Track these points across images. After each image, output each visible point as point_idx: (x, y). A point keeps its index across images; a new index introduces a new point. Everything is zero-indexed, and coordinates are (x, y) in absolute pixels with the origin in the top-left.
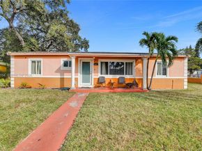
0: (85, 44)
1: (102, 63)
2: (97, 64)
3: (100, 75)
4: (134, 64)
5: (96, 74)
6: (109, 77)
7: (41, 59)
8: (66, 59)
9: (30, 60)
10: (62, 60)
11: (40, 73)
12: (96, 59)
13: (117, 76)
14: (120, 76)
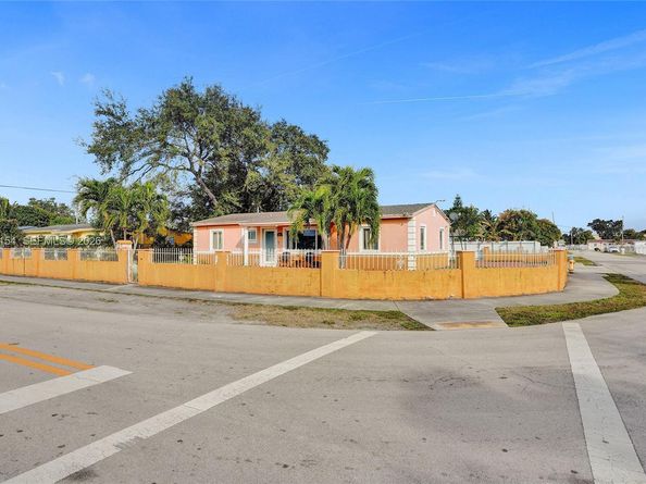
1: (288, 232)
2: (282, 235)
3: (285, 250)
5: (280, 250)
6: (296, 253)
7: (221, 230)
9: (211, 231)
11: (222, 248)
12: (280, 228)
13: (305, 252)
14: (308, 251)
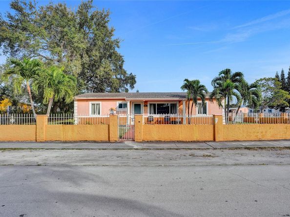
0: (132, 80)
1: (151, 104)
2: (147, 106)
3: (149, 115)
4: (178, 105)
5: (146, 114)
6: (157, 116)
7: (100, 102)
8: (120, 102)
9: (90, 103)
10: (118, 103)
11: (99, 114)
12: (146, 102)
13: (164, 116)
14: (166, 115)
